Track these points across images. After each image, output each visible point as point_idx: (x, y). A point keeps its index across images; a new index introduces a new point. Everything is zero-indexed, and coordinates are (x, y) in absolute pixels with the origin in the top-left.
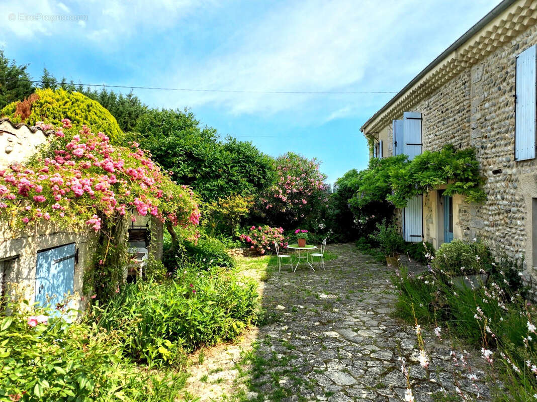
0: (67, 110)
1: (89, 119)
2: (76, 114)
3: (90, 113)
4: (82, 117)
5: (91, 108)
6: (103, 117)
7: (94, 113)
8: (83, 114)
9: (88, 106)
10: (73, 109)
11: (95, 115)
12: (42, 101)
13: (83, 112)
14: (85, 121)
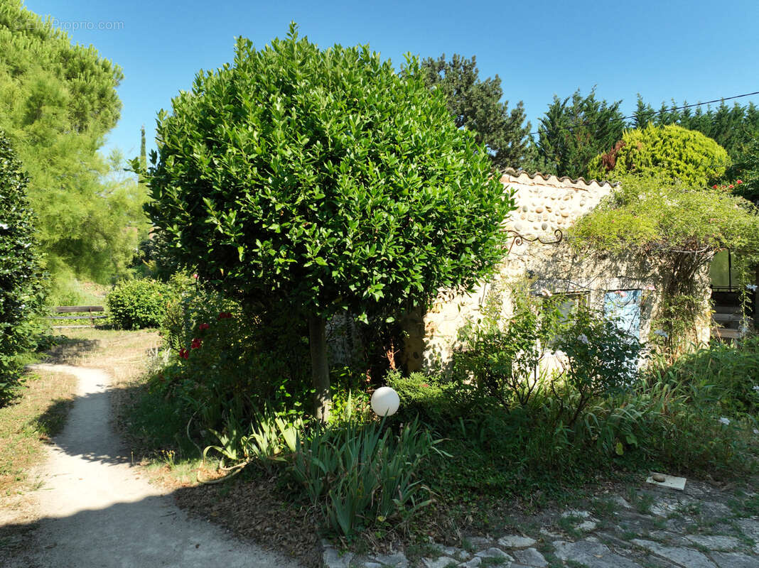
0: (656, 152)
1: (684, 158)
2: (668, 155)
3: (686, 150)
4: (675, 157)
5: (687, 143)
6: (704, 150)
7: (691, 149)
8: (676, 154)
9: (684, 141)
10: (664, 148)
11: (693, 151)
12: (629, 147)
13: (676, 151)
14: (679, 162)
